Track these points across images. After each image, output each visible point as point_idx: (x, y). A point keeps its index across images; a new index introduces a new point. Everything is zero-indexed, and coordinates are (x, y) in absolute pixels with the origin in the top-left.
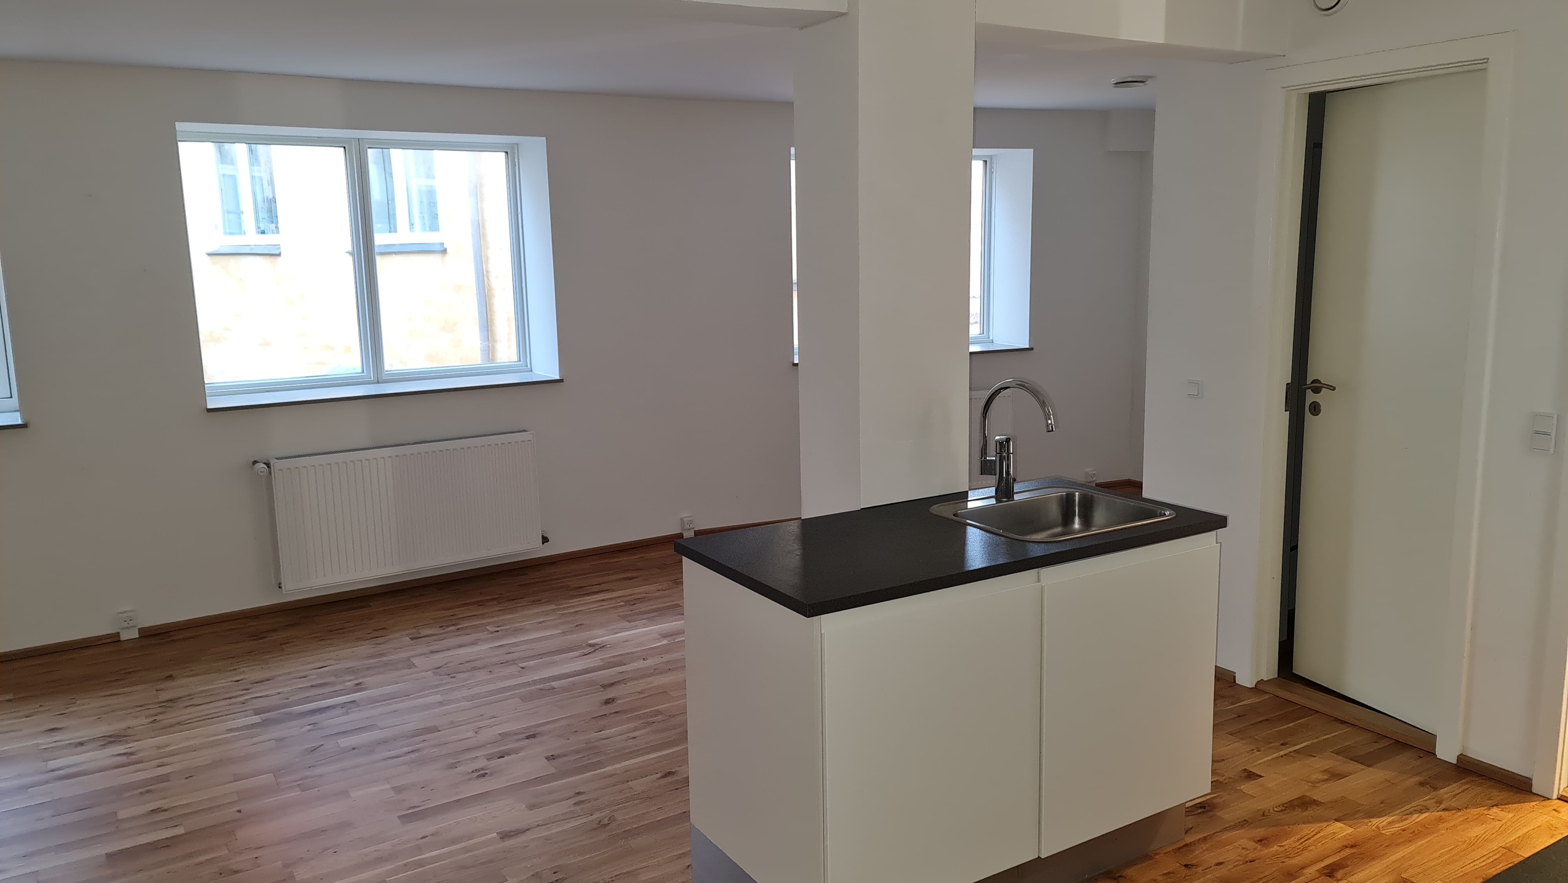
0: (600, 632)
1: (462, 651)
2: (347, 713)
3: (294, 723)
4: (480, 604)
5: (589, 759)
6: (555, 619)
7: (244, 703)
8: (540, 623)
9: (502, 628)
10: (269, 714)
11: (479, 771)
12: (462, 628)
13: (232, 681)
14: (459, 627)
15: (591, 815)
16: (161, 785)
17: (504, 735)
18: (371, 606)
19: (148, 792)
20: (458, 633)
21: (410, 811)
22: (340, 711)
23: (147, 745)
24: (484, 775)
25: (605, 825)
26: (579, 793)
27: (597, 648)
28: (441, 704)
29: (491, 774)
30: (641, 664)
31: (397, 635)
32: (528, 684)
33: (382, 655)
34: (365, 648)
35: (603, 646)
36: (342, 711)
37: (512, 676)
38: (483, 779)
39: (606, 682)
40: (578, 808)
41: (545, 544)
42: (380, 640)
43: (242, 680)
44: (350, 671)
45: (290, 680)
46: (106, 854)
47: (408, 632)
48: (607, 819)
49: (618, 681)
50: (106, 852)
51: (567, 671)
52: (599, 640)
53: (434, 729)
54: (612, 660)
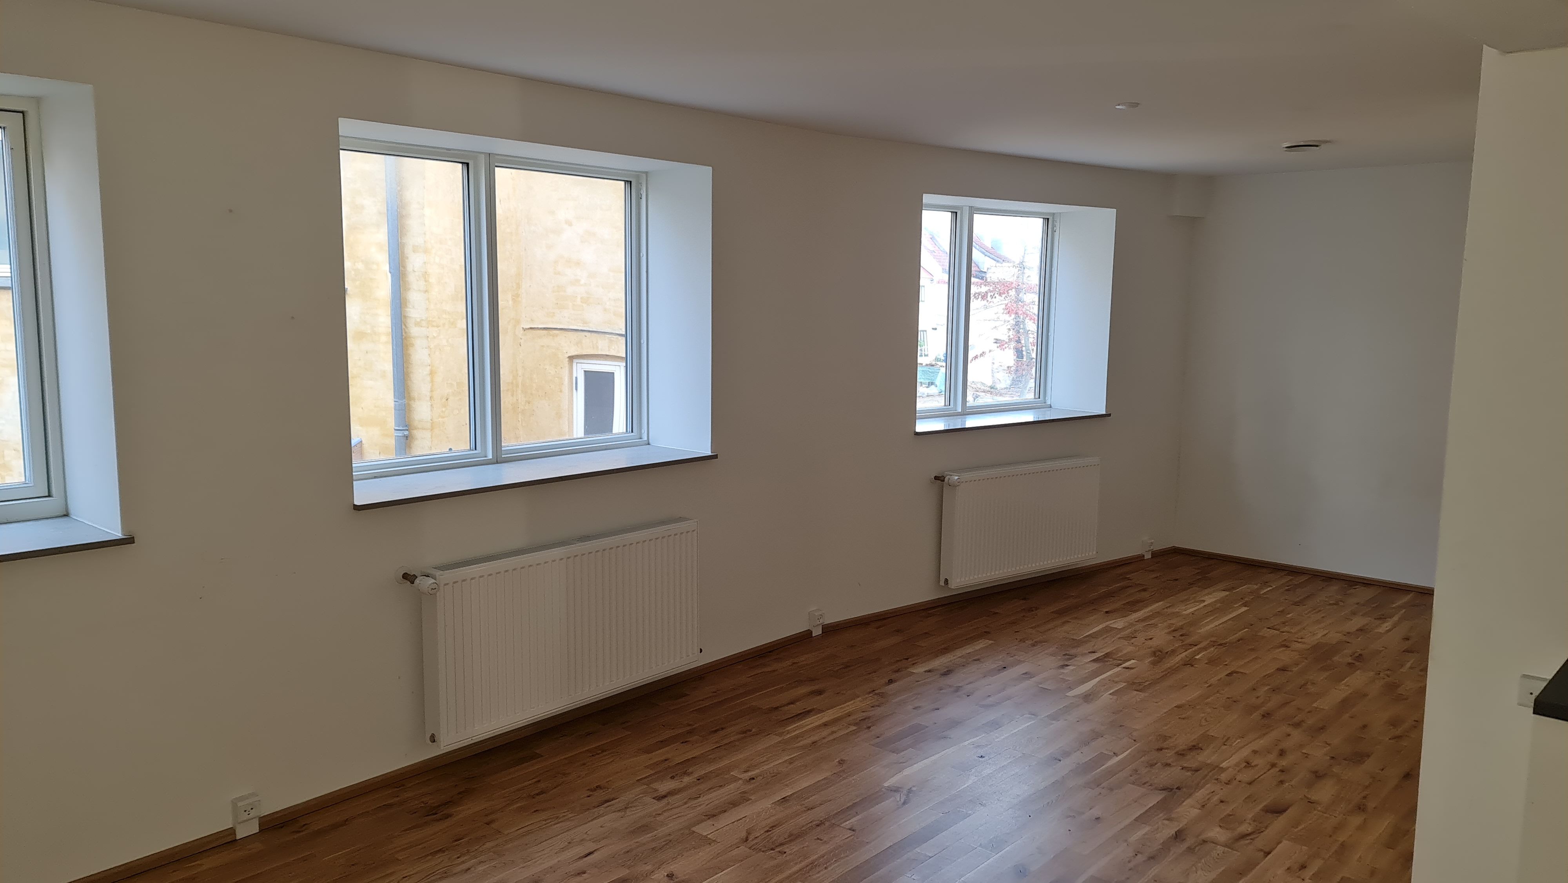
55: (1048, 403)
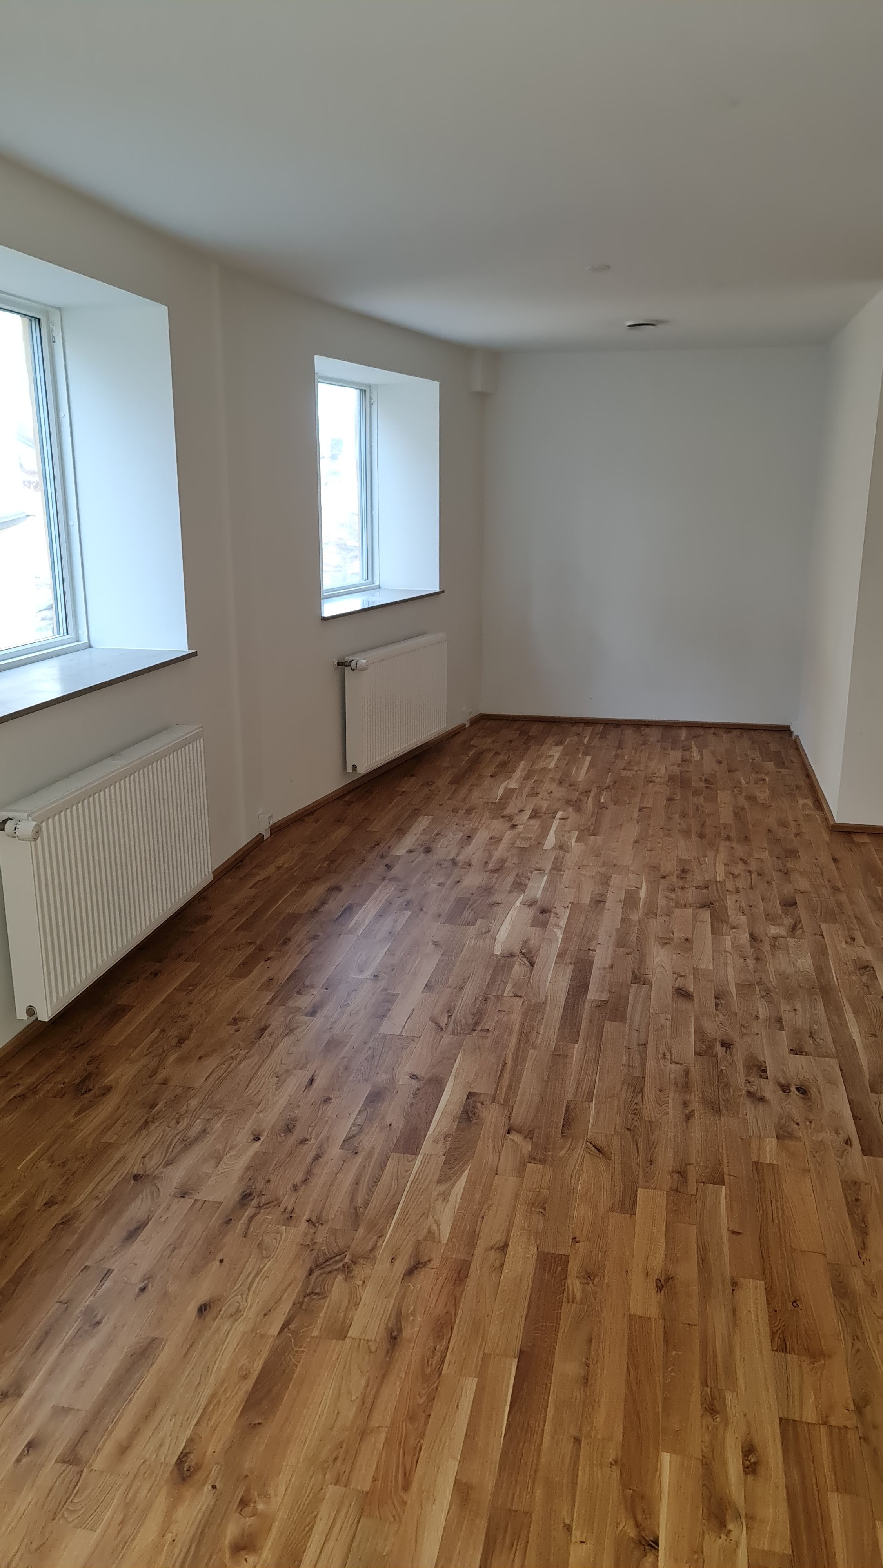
55: (377, 583)
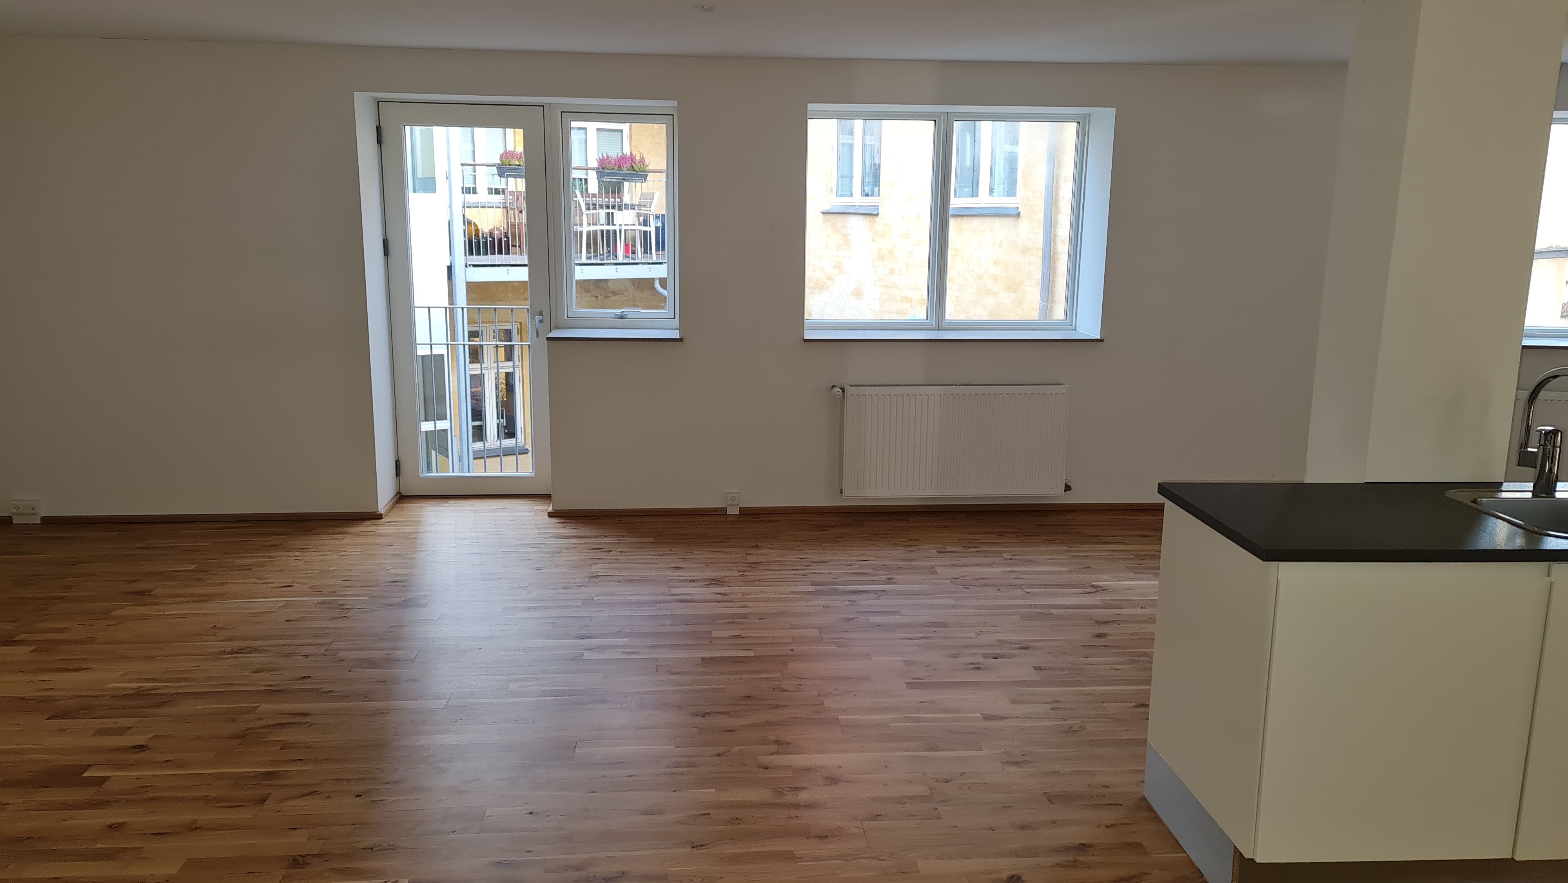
0: (1105, 577)
1: (977, 569)
2: (878, 598)
3: (838, 597)
4: (1001, 534)
5: (1072, 677)
6: (1065, 559)
7: (804, 575)
8: (1050, 559)
9: (1017, 557)
10: (822, 587)
11: (975, 665)
12: (982, 551)
13: (798, 558)
14: (978, 549)
15: (1064, 720)
16: (743, 620)
17: (1001, 642)
18: (909, 521)
19: (733, 622)
20: (977, 555)
21: (915, 681)
22: (872, 596)
23: (736, 590)
24: (978, 668)
25: (1075, 731)
26: (1057, 701)
27: (1098, 589)
28: (953, 606)
29: (985, 669)
30: (1139, 611)
31: (926, 547)
32: (1030, 606)
33: (913, 560)
34: (901, 552)
35: (1105, 590)
36: (876, 596)
37: (1018, 598)
38: (976, 671)
39: (1100, 620)
40: (1054, 713)
41: (1068, 491)
42: (912, 548)
43: (805, 558)
44: (885, 567)
45: (839, 565)
46: (702, 657)
47: (937, 546)
48: (1077, 727)
49: (1114, 621)
50: (702, 656)
51: (1067, 603)
52: (1101, 583)
53: (944, 625)
54: (1112, 602)
